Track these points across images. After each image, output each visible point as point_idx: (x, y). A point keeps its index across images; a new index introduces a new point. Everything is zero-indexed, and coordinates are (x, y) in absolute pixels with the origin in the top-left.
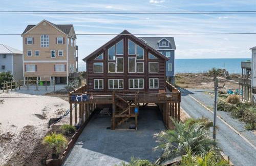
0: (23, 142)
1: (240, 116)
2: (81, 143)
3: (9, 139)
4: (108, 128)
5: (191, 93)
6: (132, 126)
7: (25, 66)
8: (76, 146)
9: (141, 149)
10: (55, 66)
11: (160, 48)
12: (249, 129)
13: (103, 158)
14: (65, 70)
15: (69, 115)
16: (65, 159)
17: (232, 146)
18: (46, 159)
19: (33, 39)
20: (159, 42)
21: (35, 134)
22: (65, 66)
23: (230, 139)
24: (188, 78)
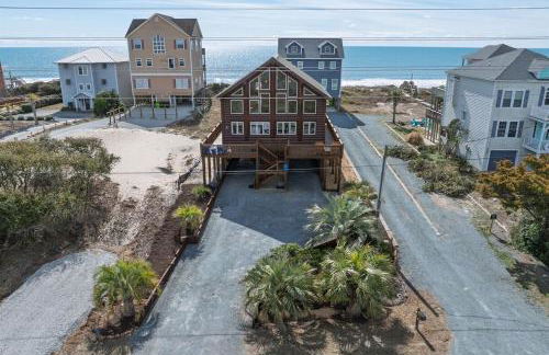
0: (150, 211)
1: (419, 169)
2: (218, 209)
3: (133, 207)
4: (251, 187)
5: (362, 124)
6: (280, 184)
7: (134, 81)
8: (213, 215)
9: (290, 219)
10: (175, 81)
11: (322, 56)
12: (426, 191)
13: (246, 232)
14: (190, 86)
15: (201, 164)
16: (201, 234)
17: (401, 216)
18: (179, 235)
19: (143, 41)
20: (320, 47)
21: (162, 200)
22: (189, 82)
23: (401, 206)
24: (359, 96)
